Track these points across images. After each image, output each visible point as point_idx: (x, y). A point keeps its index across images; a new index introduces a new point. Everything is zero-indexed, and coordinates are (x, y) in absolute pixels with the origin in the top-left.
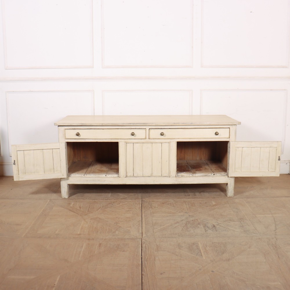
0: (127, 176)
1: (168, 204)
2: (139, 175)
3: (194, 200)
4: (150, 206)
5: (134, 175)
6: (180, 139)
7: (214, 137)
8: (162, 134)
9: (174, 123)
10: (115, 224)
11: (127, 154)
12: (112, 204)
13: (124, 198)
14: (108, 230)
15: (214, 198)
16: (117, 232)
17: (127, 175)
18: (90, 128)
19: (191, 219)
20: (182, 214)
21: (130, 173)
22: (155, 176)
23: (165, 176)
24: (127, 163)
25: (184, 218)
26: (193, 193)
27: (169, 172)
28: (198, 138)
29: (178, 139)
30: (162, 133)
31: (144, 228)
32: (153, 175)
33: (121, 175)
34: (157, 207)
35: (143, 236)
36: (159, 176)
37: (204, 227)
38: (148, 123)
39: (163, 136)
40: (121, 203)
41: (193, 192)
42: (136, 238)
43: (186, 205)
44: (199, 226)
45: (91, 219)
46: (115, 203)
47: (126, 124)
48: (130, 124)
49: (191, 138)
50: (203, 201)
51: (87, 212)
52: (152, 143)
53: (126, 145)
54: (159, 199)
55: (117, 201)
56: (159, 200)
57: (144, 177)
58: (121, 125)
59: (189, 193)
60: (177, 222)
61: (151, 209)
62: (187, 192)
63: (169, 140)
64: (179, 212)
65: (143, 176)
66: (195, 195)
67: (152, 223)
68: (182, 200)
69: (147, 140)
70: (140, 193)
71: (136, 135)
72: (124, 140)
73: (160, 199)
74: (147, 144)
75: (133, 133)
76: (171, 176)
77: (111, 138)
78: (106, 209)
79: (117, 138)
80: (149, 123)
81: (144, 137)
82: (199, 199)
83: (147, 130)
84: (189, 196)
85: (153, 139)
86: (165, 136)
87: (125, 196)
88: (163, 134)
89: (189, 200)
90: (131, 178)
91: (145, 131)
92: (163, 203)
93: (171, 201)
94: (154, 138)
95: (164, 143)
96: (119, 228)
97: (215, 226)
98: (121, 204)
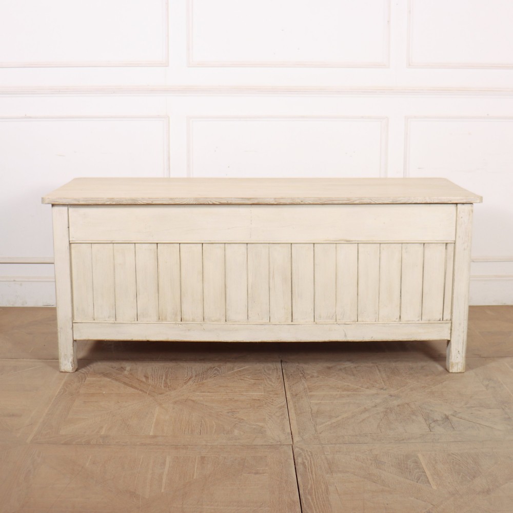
1: (341, 369)
4: (301, 375)
10: (228, 413)
12: (216, 369)
14: (215, 428)
16: (236, 432)
19: (396, 403)
20: (374, 391)
25: (378, 401)
31: (294, 422)
34: (318, 377)
35: (295, 441)
37: (426, 420)
42: (279, 443)
43: (380, 371)
44: (414, 417)
45: (175, 403)
51: (163, 387)
60: (366, 410)
61: (303, 381)
64: (368, 388)
67: (311, 411)
78: (204, 381)
96: (240, 422)
97: (449, 418)
98: (236, 370)
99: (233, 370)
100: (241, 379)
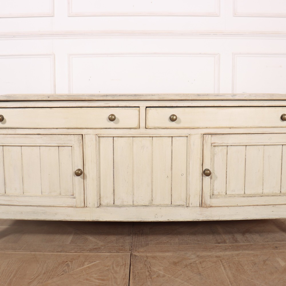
0: (100, 205)
1: (186, 266)
2: (125, 204)
3: (238, 255)
4: (147, 274)
5: (116, 203)
6: (210, 128)
7: (279, 126)
8: (173, 119)
9: (199, 95)
11: (100, 159)
12: (67, 265)
13: (96, 249)
15: (276, 247)
17: (102, 203)
18: (25, 106)
21: (107, 199)
22: (158, 206)
23: (179, 206)
24: (100, 177)
26: (230, 236)
27: (187, 198)
28: (246, 128)
29: (206, 128)
30: (174, 115)
32: (153, 203)
33: (88, 203)
36: (167, 206)
38: (142, 95)
39: (174, 122)
40: (86, 263)
41: (229, 233)
46: (74, 261)
47: (98, 96)
48: (107, 96)
49: (233, 128)
50: (257, 255)
52: (152, 137)
53: (99, 142)
54: (165, 251)
55: (79, 256)
56: (167, 254)
57: (136, 206)
58: (87, 98)
59: (224, 236)
62: (219, 233)
63: (188, 130)
65: (133, 206)
66: (236, 241)
68: (214, 253)
69: (143, 131)
70: (129, 235)
71: (118, 120)
72: (94, 130)
73: (168, 251)
74: (141, 138)
75: (112, 115)
76: (190, 205)
77: (67, 127)
78: (49, 281)
79: (79, 127)
80: (146, 95)
81: (135, 125)
82: (247, 252)
83: (143, 109)
84: (225, 242)
85: (155, 128)
86: (180, 122)
87: (98, 242)
88: (175, 117)
89: (227, 253)
90: (109, 208)
91: (137, 112)
92: (175, 264)
93: (192, 256)
94: (156, 125)
95: (177, 138)
98: (86, 265)
99: (83, 266)
100: (87, 280)
